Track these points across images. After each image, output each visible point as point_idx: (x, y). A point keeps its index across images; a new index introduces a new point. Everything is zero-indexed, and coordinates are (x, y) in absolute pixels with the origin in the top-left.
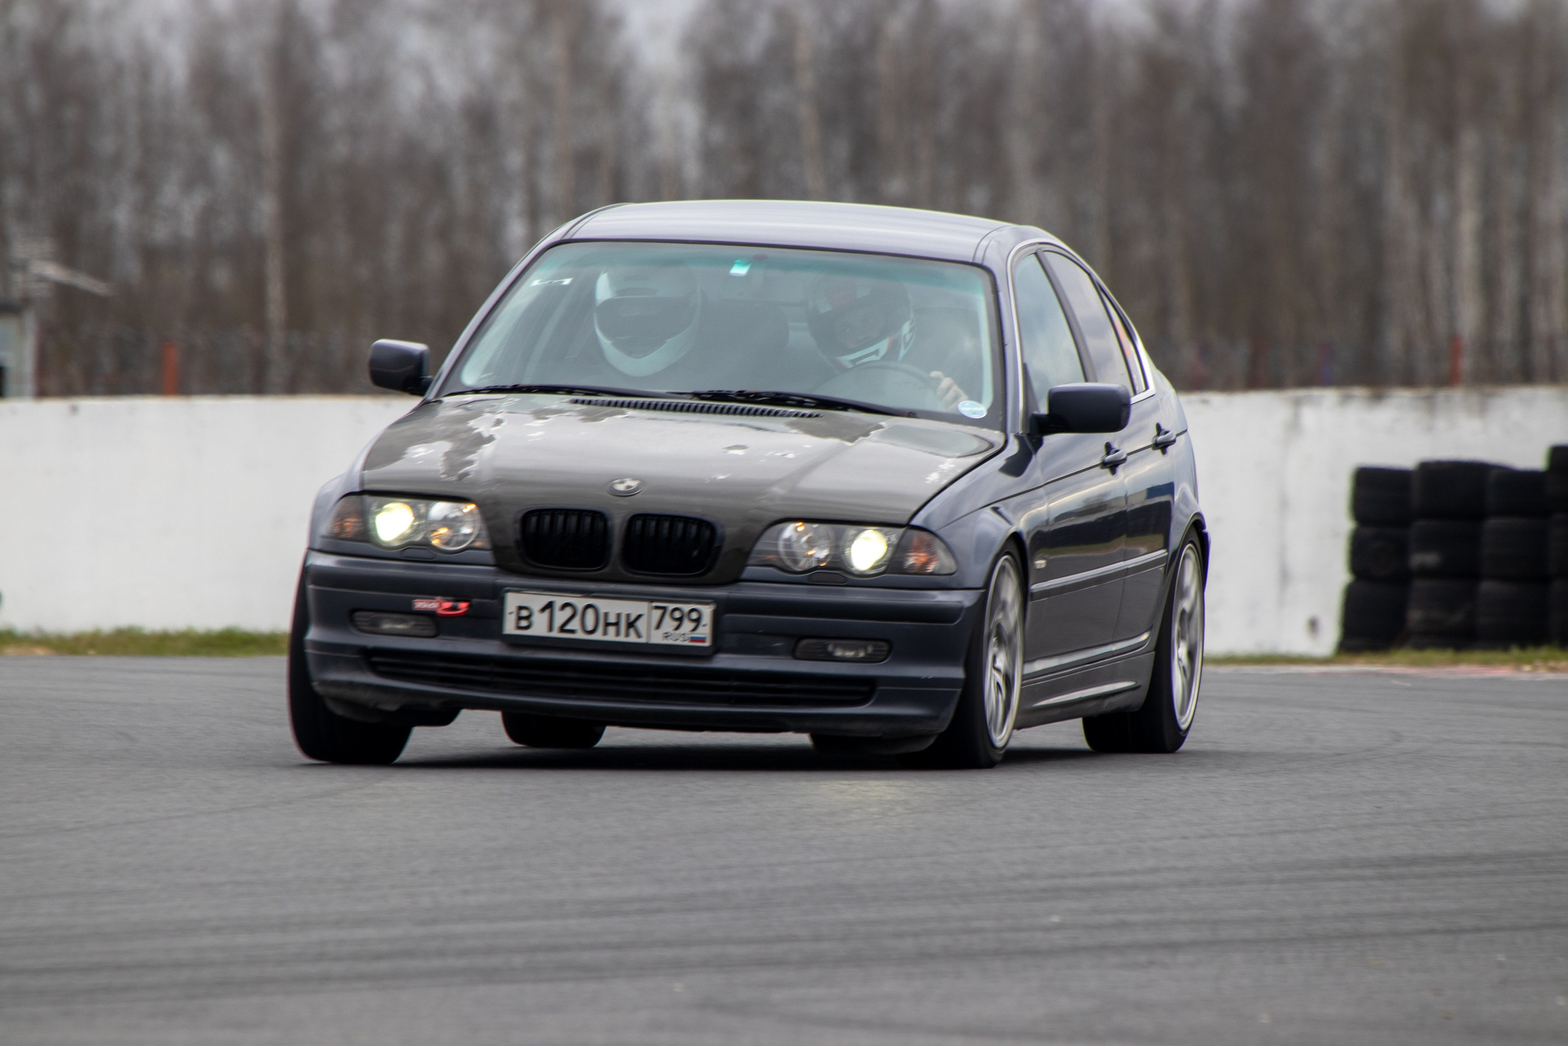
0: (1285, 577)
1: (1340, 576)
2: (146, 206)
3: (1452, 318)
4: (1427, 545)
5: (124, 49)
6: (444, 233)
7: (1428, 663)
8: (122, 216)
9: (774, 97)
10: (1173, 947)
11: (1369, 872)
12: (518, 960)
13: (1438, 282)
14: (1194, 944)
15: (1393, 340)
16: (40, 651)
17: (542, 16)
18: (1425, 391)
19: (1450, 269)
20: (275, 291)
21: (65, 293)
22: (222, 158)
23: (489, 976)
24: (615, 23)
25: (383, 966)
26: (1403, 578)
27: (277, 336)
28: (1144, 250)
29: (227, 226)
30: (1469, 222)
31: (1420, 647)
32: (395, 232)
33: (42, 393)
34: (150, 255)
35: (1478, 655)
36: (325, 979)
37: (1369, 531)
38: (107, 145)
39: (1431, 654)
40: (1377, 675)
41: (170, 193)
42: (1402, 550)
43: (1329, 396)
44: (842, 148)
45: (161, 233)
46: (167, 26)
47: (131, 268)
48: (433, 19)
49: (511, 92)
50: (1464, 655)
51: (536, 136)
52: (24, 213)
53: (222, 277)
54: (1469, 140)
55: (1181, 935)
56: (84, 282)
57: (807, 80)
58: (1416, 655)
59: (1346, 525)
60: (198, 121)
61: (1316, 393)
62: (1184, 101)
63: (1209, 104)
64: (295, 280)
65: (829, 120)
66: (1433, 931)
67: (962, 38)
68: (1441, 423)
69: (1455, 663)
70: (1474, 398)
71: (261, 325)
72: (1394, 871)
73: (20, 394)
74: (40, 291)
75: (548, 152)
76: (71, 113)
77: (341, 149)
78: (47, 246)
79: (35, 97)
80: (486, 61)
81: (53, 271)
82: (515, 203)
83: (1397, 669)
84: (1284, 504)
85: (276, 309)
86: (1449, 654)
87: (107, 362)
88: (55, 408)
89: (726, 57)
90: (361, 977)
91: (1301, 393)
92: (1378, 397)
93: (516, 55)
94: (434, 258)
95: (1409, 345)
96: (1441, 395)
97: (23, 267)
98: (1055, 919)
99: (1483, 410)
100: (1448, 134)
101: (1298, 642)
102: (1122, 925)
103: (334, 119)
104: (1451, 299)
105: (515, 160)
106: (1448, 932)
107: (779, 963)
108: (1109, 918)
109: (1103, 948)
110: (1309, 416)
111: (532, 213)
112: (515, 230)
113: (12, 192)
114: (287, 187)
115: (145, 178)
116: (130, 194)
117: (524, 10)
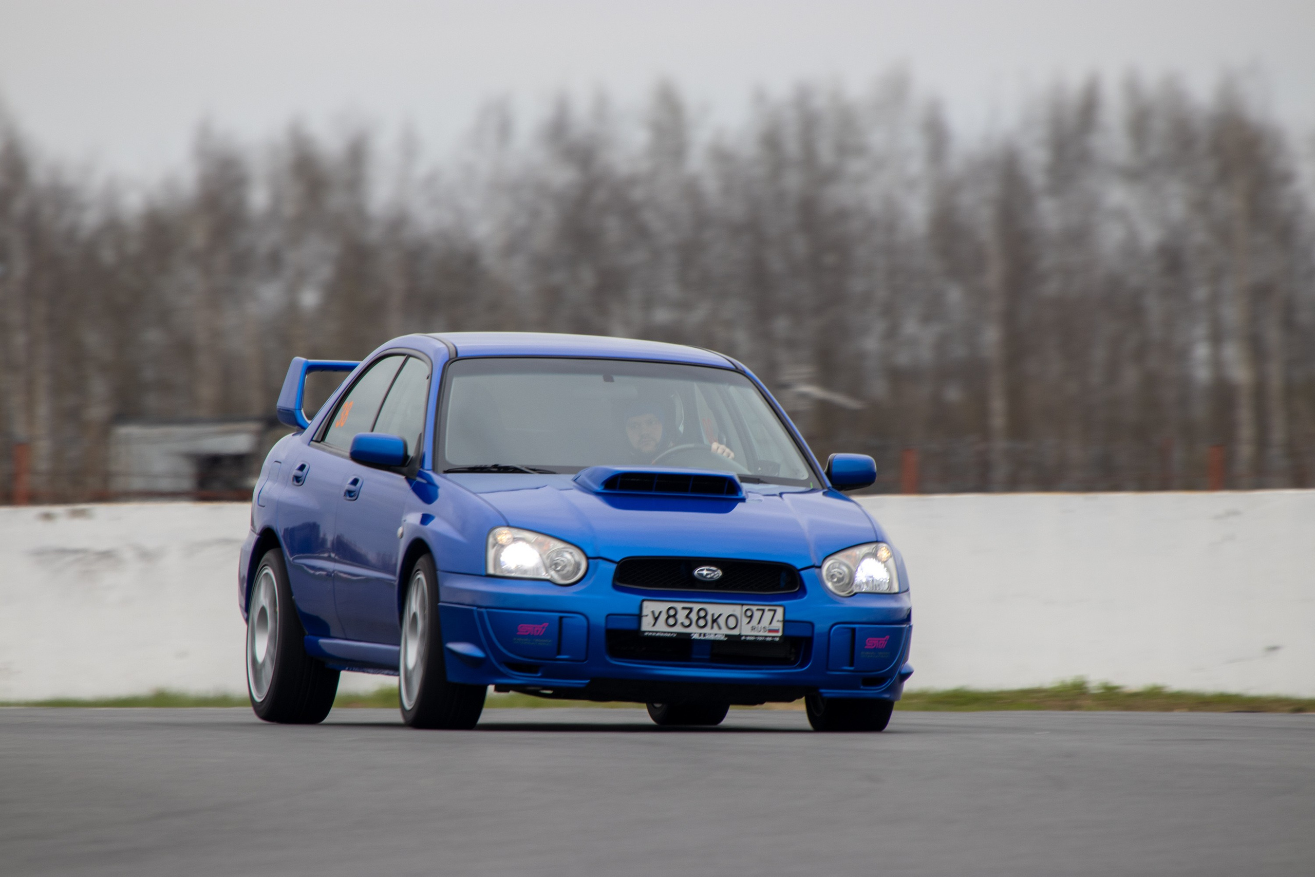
2: (892, 333)
5: (875, 206)
6: (1139, 355)
8: (871, 344)
17: (1224, 175)
20: (998, 405)
21: (825, 409)
22: (955, 295)
24: (1287, 178)
27: (1000, 444)
29: (959, 351)
32: (1099, 354)
34: (896, 377)
38: (857, 285)
41: (911, 327)
45: (903, 359)
46: (911, 185)
47: (879, 388)
49: (1200, 237)
51: (1217, 275)
52: (791, 344)
53: (953, 394)
56: (839, 399)
60: (932, 264)
64: (1015, 395)
71: (986, 433)
74: (803, 406)
75: (1228, 287)
76: (830, 259)
77: (1051, 288)
78: (806, 370)
79: (800, 246)
80: (1177, 209)
81: (812, 390)
82: (1201, 330)
85: (998, 420)
93: (1201, 206)
94: (1131, 377)
97: (789, 385)
103: (1048, 261)
105: (1201, 293)
111: (1217, 338)
112: (1202, 351)
113: (782, 325)
114: (1009, 319)
115: (890, 311)
116: (880, 326)
117: (1208, 168)
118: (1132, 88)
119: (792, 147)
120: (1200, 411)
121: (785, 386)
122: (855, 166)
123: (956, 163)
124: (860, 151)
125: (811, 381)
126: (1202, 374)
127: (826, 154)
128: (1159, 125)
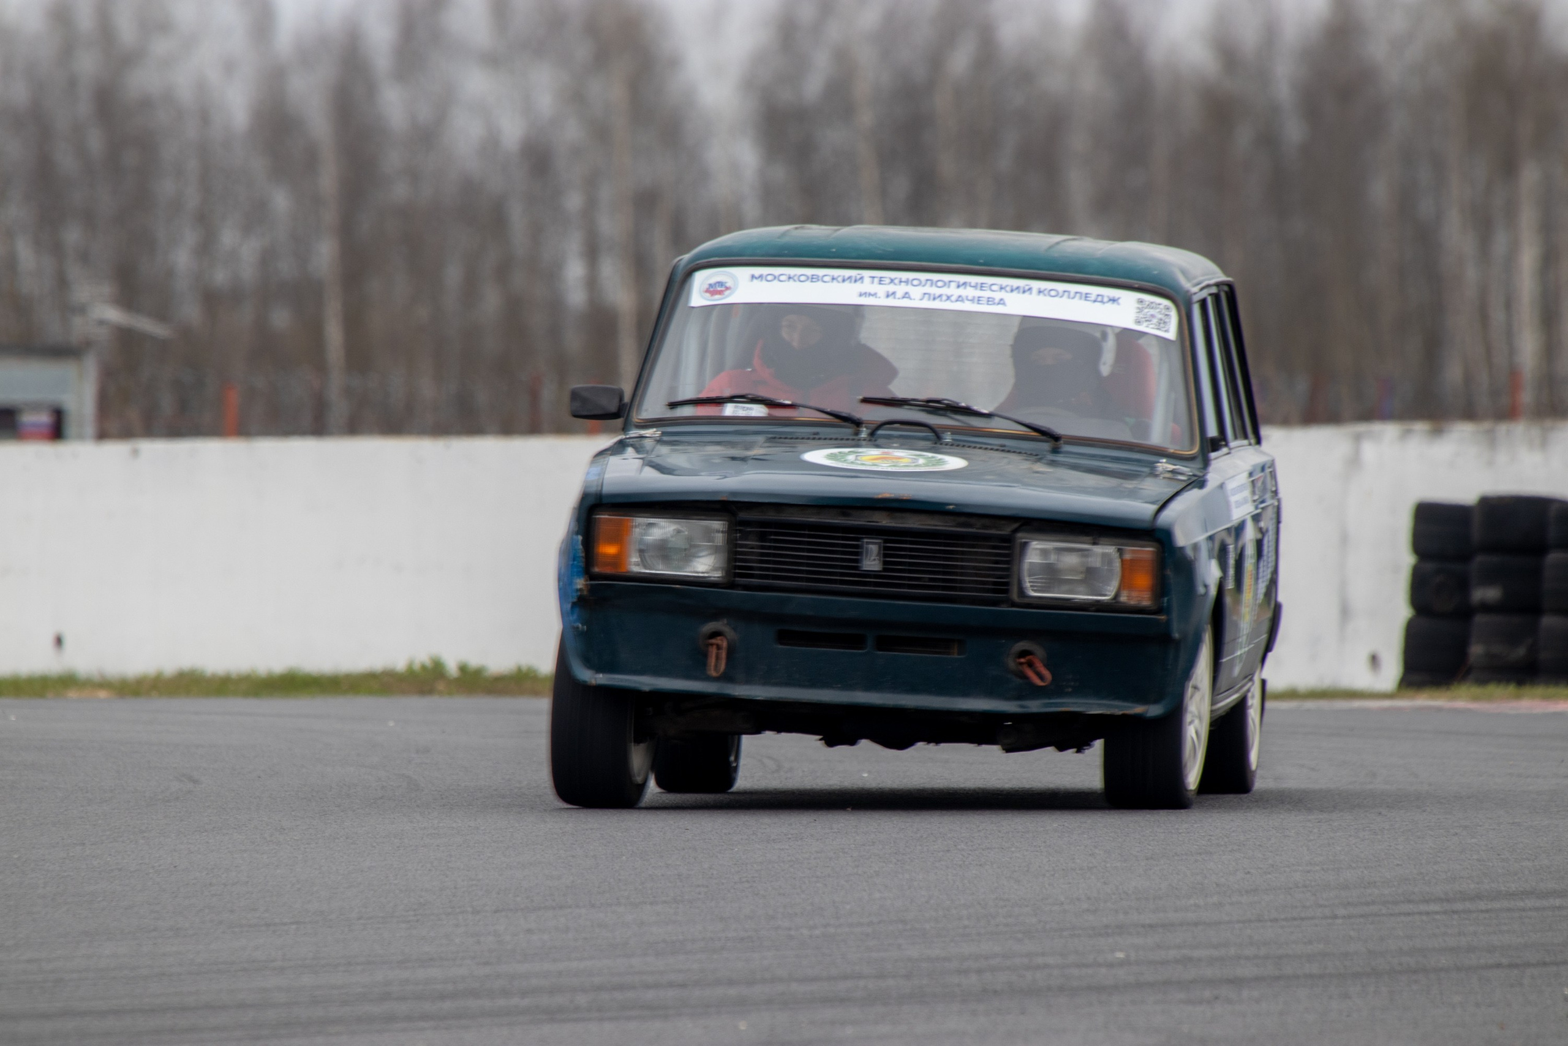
0: (1345, 612)
1: (1402, 611)
2: (206, 248)
3: (1512, 351)
4: (1489, 577)
5: (186, 93)
6: (503, 272)
7: (1490, 698)
8: (182, 258)
9: (832, 137)
10: (1237, 982)
11: (1434, 907)
12: (582, 999)
13: (1498, 316)
14: (1258, 979)
15: (1453, 373)
16: (102, 694)
17: (602, 58)
18: (1486, 425)
19: (1509, 304)
20: (334, 334)
21: (126, 338)
22: (281, 201)
23: (554, 1015)
24: (674, 63)
25: (447, 1005)
26: (1465, 613)
27: (337, 378)
29: (286, 268)
30: (1528, 258)
31: (1482, 682)
32: (453, 275)
33: (102, 435)
34: (211, 299)
35: (1540, 690)
36: (391, 1018)
37: (1430, 566)
38: (166, 187)
39: (1493, 689)
40: (1439, 710)
41: (228, 237)
42: (1463, 585)
43: (1389, 430)
44: (901, 186)
45: (220, 277)
46: (229, 67)
47: (191, 312)
48: (492, 61)
49: (572, 132)
50: (1527, 690)
51: (591, 183)
52: (84, 257)
53: (281, 318)
54: (1530, 175)
55: (1246, 970)
56: (145, 325)
57: (866, 118)
58: (1476, 690)
59: (1407, 560)
60: (258, 164)
61: (1377, 427)
62: (1244, 137)
63: (1269, 140)
64: (353, 322)
65: (887, 159)
66: (1498, 966)
67: (1025, 76)
68: (1502, 457)
69: (1518, 697)
70: (1535, 432)
71: (321, 367)
72: (1459, 906)
73: (81, 437)
74: (99, 334)
75: (606, 193)
76: (130, 158)
77: (400, 191)
78: (107, 289)
79: (96, 141)
80: (545, 101)
81: (113, 315)
82: (574, 244)
83: (1460, 704)
84: (1344, 540)
85: (334, 351)
86: (1511, 689)
87: (167, 403)
88: (115, 451)
89: (786, 96)
90: (425, 1017)
91: (1362, 428)
92: (1437, 432)
93: (576, 98)
94: (491, 301)
95: (1468, 379)
96: (1503, 428)
97: (82, 310)
98: (1120, 955)
99: (1544, 444)
100: (1508, 167)
101: (1361, 678)
102: (1186, 961)
103: (393, 160)
104: (1510, 334)
105: (574, 201)
106: (1511, 966)
107: (842, 1000)
108: (1173, 954)
109: (1167, 983)
110: (1369, 451)
111: (592, 253)
112: (575, 271)
113: (73, 235)
114: (346, 230)
115: (205, 221)
116: (190, 237)
117: (583, 51)
119: (86, 24)
120: (574, 341)
122: (161, 47)
123: (284, 42)
124: (165, 26)
126: (576, 296)
127: (126, 29)
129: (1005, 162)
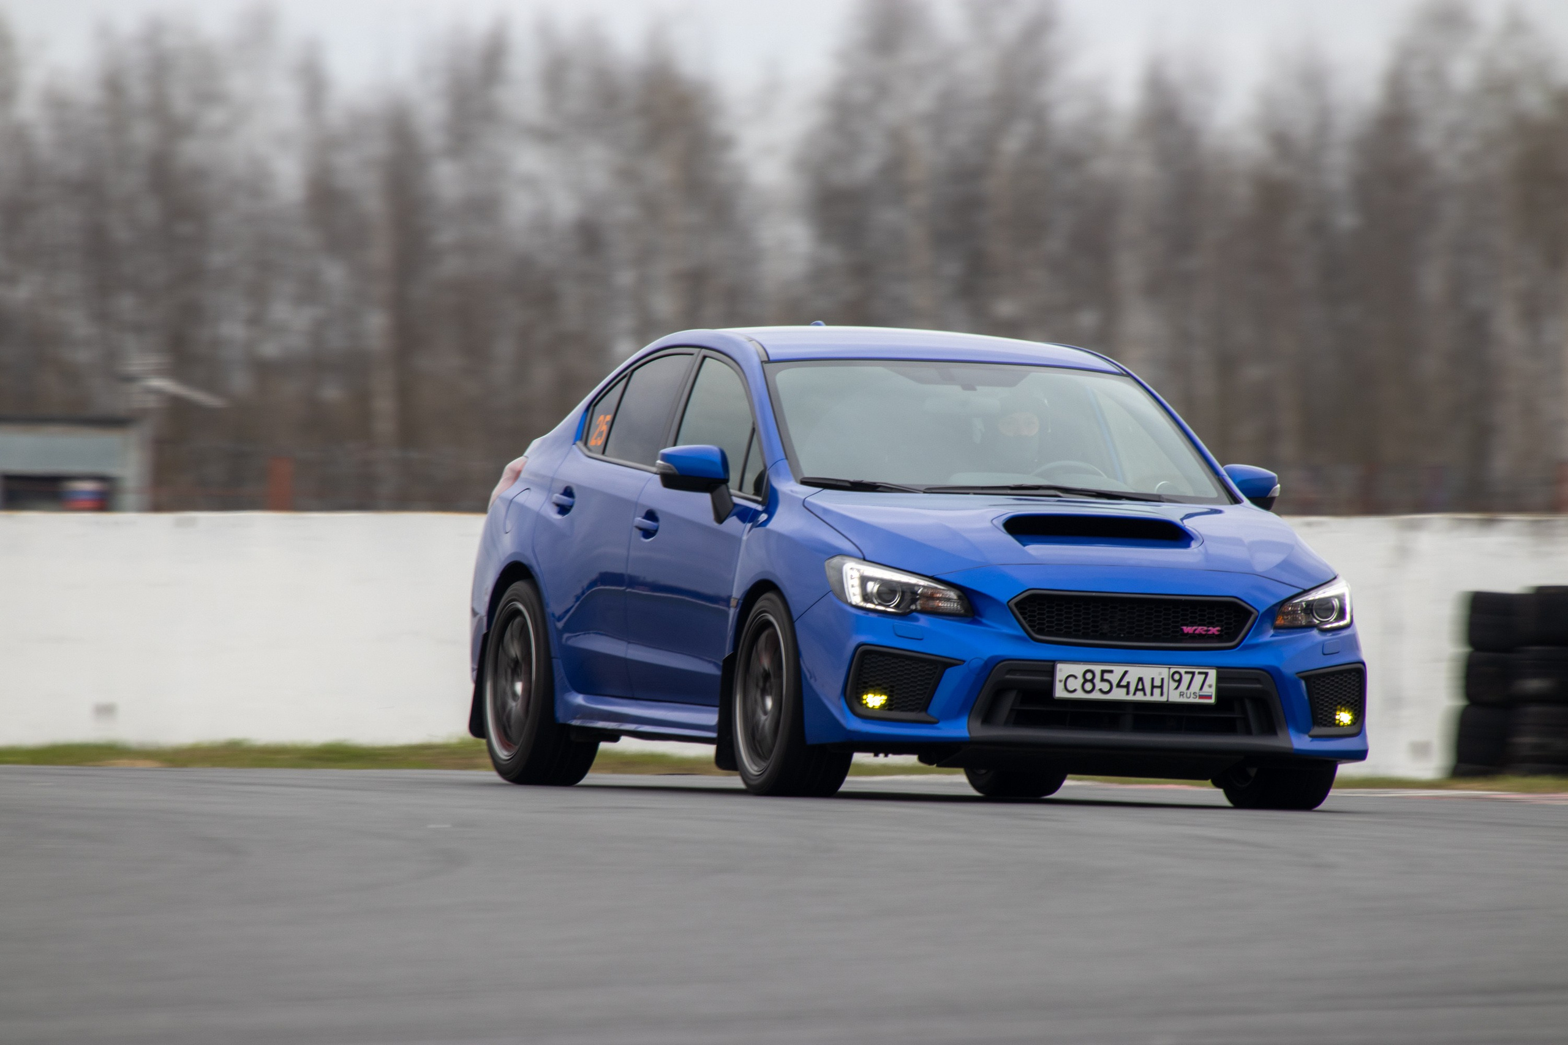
0: (1394, 702)
2: (255, 321)
3: (1560, 443)
6: (554, 350)
8: (233, 329)
9: (888, 216)
16: (151, 764)
17: (655, 136)
19: (1558, 394)
20: (385, 406)
21: (178, 407)
22: (335, 273)
24: (726, 143)
26: (1515, 702)
27: (386, 453)
28: (1254, 373)
29: (336, 341)
32: (505, 348)
33: (157, 507)
34: (261, 371)
37: (1483, 656)
38: (217, 259)
40: (1487, 799)
41: (281, 311)
42: (1507, 676)
43: (1438, 520)
44: (952, 268)
45: (270, 349)
46: (282, 141)
47: (241, 382)
48: (544, 136)
49: (626, 212)
51: (645, 256)
52: (139, 329)
53: (332, 392)
56: (196, 395)
57: (920, 200)
58: (1524, 780)
59: (1452, 649)
60: (307, 237)
61: (1428, 518)
62: (1296, 224)
63: (1319, 228)
64: (405, 393)
65: (942, 240)
67: (1072, 160)
74: (151, 402)
75: (659, 270)
76: (185, 228)
77: (451, 266)
78: (160, 358)
79: (150, 211)
80: (598, 178)
81: (165, 385)
82: (625, 322)
85: (385, 423)
89: (840, 177)
91: (1412, 518)
92: (1490, 522)
93: (627, 175)
94: (543, 375)
96: (1553, 520)
97: (133, 379)
101: (1404, 766)
103: (446, 236)
104: (1558, 424)
105: (625, 278)
110: (1423, 541)
111: (644, 331)
113: (126, 304)
114: (398, 303)
115: (258, 293)
116: (243, 309)
117: (635, 129)
118: (545, 30)
119: (139, 92)
121: (129, 379)
122: (215, 117)
123: (335, 116)
124: (209, 97)
125: (161, 373)
127: (181, 103)
128: (578, 79)
129: (1055, 244)
